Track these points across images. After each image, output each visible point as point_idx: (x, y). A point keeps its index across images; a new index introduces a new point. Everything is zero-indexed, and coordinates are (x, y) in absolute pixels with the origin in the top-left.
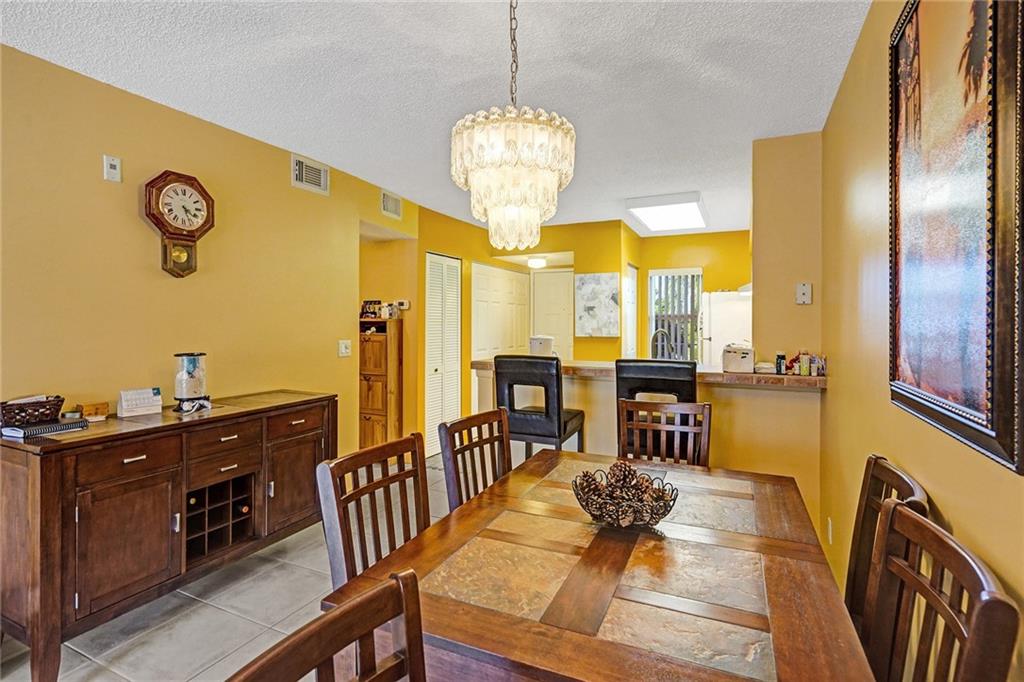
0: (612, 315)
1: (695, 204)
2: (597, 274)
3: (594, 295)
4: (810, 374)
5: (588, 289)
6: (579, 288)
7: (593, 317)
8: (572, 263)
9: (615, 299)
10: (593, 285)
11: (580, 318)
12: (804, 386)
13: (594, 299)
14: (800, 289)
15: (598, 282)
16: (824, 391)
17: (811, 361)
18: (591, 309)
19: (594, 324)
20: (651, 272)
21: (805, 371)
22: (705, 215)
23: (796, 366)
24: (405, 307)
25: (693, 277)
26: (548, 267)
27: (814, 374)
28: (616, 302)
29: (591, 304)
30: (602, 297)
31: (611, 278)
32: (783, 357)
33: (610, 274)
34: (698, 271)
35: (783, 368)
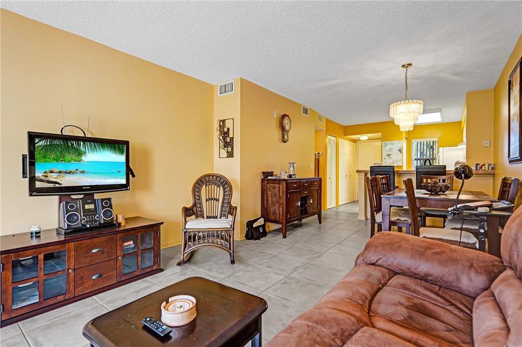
0: (399, 157)
1: (439, 113)
2: (392, 142)
3: (391, 150)
4: (489, 169)
5: (388, 147)
6: (384, 147)
7: (391, 158)
8: (381, 137)
9: (400, 151)
10: (391, 146)
11: (385, 159)
12: (486, 174)
13: (391, 151)
14: (485, 142)
15: (393, 144)
16: (494, 174)
17: (489, 165)
18: (390, 155)
19: (391, 161)
20: (413, 141)
21: (487, 168)
22: (442, 117)
23: (483, 167)
24: (321, 154)
25: (433, 142)
26: (368, 140)
27: (490, 169)
28: (401, 152)
29: (389, 153)
30: (394, 150)
31: (399, 143)
32: (478, 164)
33: (398, 141)
34: (436, 139)
35: (478, 168)
